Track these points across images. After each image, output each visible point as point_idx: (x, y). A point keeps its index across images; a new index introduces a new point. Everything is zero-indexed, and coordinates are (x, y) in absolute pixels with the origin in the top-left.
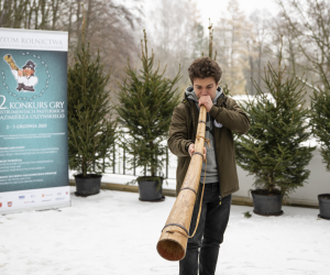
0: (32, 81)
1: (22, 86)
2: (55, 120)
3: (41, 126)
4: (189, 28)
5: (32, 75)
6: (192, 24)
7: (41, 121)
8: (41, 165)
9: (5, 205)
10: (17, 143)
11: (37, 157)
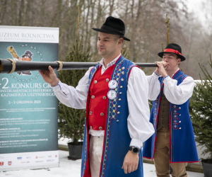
2: (47, 97)
3: (36, 102)
7: (36, 98)
8: (36, 133)
9: (6, 164)
10: (16, 115)
11: (32, 127)
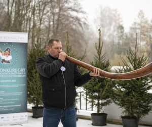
0: (9, 58)
1: (4, 61)
2: (20, 78)
3: (13, 81)
4: (116, 28)
5: (9, 55)
6: (118, 25)
7: (13, 78)
8: (13, 101)
11: (11, 97)
